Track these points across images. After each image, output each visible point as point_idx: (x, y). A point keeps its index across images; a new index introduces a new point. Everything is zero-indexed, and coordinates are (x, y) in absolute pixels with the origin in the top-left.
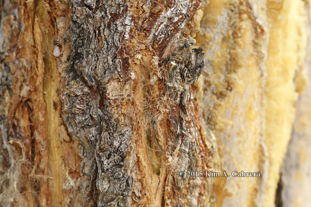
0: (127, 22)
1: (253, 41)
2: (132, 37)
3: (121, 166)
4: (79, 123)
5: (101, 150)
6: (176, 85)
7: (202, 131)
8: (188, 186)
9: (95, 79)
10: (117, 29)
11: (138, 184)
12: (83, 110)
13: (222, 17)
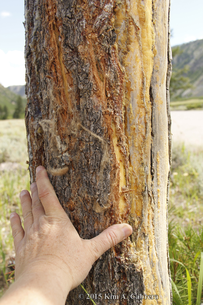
0: (84, 22)
1: (135, 33)
2: (86, 28)
3: (87, 79)
4: (70, 64)
5: (79, 73)
6: (106, 45)
7: (119, 64)
8: (115, 85)
9: (74, 46)
10: (80, 25)
11: (95, 85)
12: (70, 59)
13: (123, 23)
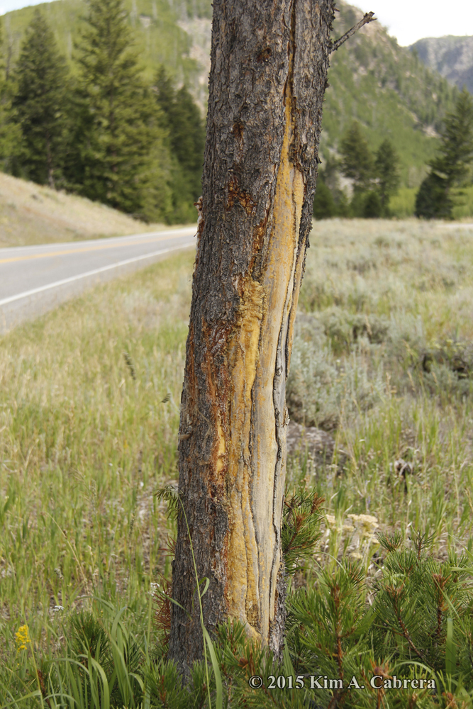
1: (241, 355)
11: (209, 388)
13: (233, 348)
